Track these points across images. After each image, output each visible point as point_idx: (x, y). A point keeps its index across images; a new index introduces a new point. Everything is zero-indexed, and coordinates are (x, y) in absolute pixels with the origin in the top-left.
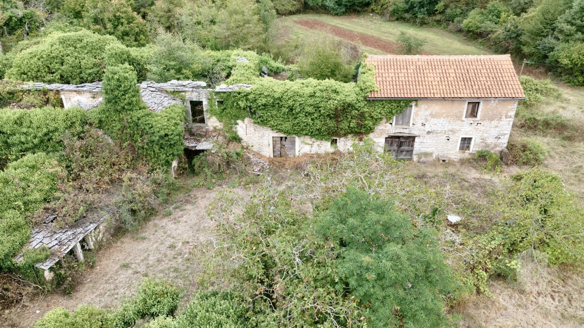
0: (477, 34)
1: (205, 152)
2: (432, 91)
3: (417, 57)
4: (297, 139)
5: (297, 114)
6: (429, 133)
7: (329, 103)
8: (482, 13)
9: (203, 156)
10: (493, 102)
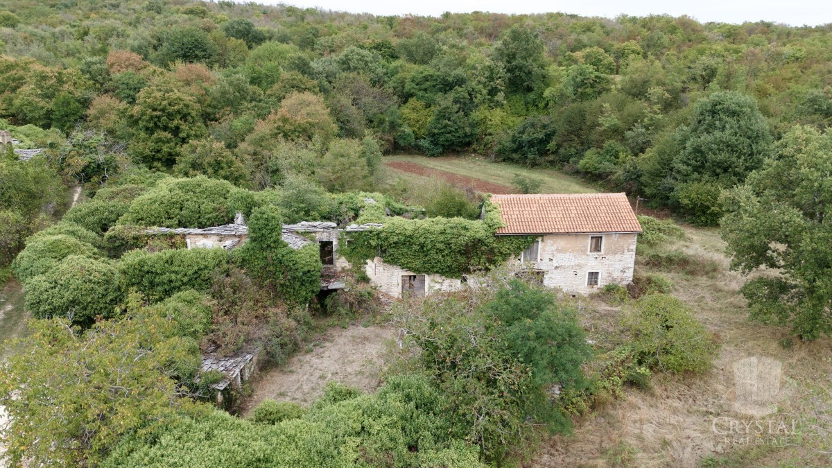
0: (595, 175)
1: (338, 291)
2: (556, 227)
3: (538, 196)
4: (427, 278)
5: (428, 250)
6: (556, 268)
7: (460, 239)
8: (599, 153)
9: (336, 295)
10: (614, 236)
